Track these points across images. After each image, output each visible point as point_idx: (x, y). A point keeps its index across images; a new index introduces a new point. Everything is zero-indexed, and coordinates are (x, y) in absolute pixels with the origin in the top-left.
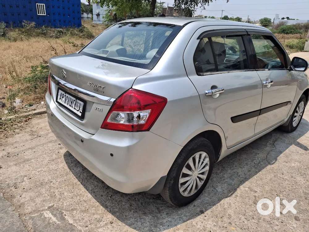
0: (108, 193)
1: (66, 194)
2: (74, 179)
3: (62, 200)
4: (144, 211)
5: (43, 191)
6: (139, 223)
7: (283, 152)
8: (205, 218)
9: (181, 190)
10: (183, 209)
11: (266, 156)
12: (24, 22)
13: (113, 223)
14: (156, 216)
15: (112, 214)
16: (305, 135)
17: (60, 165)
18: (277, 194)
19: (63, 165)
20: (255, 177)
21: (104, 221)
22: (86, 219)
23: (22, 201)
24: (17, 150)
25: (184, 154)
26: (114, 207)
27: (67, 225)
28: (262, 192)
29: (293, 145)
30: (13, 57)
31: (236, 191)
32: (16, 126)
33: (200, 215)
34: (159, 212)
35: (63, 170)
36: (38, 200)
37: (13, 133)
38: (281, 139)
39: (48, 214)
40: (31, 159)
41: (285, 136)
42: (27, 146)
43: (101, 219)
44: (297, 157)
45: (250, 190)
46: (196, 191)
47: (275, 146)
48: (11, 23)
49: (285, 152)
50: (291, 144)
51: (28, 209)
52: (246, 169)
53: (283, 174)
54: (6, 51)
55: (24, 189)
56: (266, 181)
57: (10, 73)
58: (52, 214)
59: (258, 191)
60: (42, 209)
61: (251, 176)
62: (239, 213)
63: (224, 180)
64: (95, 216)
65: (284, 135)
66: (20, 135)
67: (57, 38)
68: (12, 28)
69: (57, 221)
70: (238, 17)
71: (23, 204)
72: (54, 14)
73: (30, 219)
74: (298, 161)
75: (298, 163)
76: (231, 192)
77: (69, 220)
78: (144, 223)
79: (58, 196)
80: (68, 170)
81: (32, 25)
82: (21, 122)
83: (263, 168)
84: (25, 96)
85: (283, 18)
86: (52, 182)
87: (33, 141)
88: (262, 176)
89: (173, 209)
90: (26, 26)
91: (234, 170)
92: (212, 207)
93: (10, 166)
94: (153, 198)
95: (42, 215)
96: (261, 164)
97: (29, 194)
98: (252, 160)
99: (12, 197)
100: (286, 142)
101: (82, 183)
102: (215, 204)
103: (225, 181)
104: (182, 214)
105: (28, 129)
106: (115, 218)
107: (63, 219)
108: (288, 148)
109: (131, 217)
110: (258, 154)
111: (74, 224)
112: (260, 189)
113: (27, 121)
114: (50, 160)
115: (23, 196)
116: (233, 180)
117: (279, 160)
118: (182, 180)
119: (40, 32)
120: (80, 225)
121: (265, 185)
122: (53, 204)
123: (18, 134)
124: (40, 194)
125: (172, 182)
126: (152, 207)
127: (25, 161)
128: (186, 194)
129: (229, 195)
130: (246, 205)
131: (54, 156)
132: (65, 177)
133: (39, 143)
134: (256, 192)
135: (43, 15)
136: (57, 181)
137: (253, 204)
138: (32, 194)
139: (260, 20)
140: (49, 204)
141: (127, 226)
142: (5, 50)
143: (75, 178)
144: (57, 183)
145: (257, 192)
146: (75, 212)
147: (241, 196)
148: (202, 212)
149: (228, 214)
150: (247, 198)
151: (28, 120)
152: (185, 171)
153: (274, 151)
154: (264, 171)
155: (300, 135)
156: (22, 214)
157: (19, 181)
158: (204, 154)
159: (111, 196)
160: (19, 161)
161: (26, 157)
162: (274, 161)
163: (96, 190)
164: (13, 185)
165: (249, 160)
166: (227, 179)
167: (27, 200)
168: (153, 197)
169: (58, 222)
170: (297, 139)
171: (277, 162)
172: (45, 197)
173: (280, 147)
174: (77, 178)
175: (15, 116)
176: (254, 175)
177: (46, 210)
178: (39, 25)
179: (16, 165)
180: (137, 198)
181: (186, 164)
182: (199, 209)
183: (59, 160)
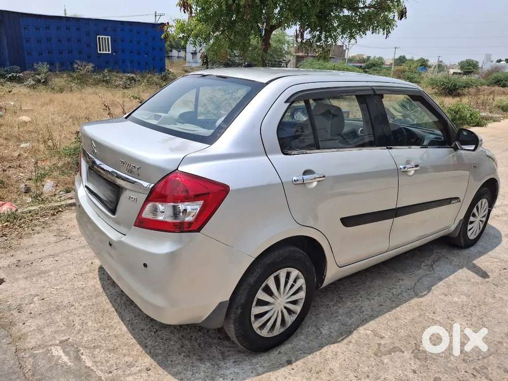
0: (152, 326)
1: (90, 324)
2: (107, 303)
3: (81, 333)
4: (200, 356)
5: (58, 318)
6: (189, 372)
7: (444, 279)
8: (293, 372)
9: (256, 325)
10: (261, 357)
11: (415, 283)
12: (76, 63)
13: (150, 369)
14: (217, 364)
15: (152, 357)
16: (489, 253)
17: (91, 282)
18: (416, 342)
19: (95, 282)
20: (387, 315)
21: (137, 367)
22: (111, 362)
23: (24, 331)
24: (31, 257)
25: (258, 271)
26: (157, 348)
27: (83, 368)
28: (393, 338)
29: (465, 269)
30: (53, 116)
31: (351, 334)
32: (36, 222)
33: (286, 366)
34: (224, 359)
35: (93, 289)
36: (48, 331)
37: (31, 232)
38: (447, 258)
39: (58, 352)
40: (49, 271)
41: (454, 254)
42: (47, 252)
43: (134, 363)
44: (465, 288)
45: (374, 334)
46: (282, 330)
47: (433, 270)
48: (57, 65)
49: (447, 279)
50: (462, 267)
51: (31, 342)
52: (375, 302)
53: (435, 313)
54: (44, 108)
55: (31, 313)
56: (404, 322)
57: (45, 142)
58: (64, 352)
59: (387, 337)
60: (50, 343)
61: (380, 313)
62: (348, 368)
63: (336, 317)
64: (127, 359)
65: (454, 252)
66: (40, 235)
67: (126, 88)
68: (57, 72)
69: (68, 361)
70: (422, 59)
71: (25, 335)
72: (123, 51)
73: (30, 357)
74: (465, 294)
75: (465, 297)
76: (342, 336)
77: (87, 361)
78: (197, 372)
79: (78, 327)
80: (101, 290)
81: (88, 68)
82: (46, 216)
83: (405, 301)
84: (61, 178)
85: (499, 61)
86: (73, 305)
87: (59, 245)
88: (400, 314)
89: (246, 356)
90: (80, 69)
91: (356, 303)
92: (307, 356)
93: (17, 280)
94: (219, 338)
95: (49, 351)
96: (403, 296)
97: (37, 321)
98: (390, 289)
99: (12, 324)
100: (454, 263)
101: (116, 310)
102: (312, 352)
103: (336, 319)
104: (257, 364)
105: (55, 227)
106: (155, 363)
107: (78, 359)
108: (453, 272)
109: (178, 364)
110: (403, 280)
111: (93, 368)
112: (391, 333)
113: (54, 215)
114: (77, 273)
115: (28, 324)
116: (352, 317)
117: (435, 292)
118: (256, 310)
119: (100, 79)
120: (101, 370)
121: (400, 328)
122: (68, 337)
123: (38, 233)
124: (53, 322)
125: (239, 311)
126: (215, 352)
127: (41, 273)
128: (264, 333)
129: (338, 340)
130: (361, 355)
131: (85, 269)
132: (94, 300)
133: (66, 249)
134: (382, 338)
135: (107, 52)
136: (81, 305)
137: (373, 355)
138: (40, 321)
139: (459, 63)
140: (63, 337)
141: (169, 376)
142: (43, 105)
143: (109, 302)
144: (82, 307)
145: (384, 337)
146: (98, 350)
147: (357, 343)
148: (289, 362)
149: (329, 368)
150: (366, 346)
151: (57, 213)
152: (261, 295)
153: (429, 277)
154: (404, 307)
155: (481, 254)
156: (20, 350)
157: (26, 302)
158: (295, 273)
159: (157, 331)
160: (33, 273)
161: (43, 268)
162: (425, 292)
163: (137, 321)
164: (15, 307)
165: (386, 289)
166: (342, 316)
167: (32, 329)
168: (219, 335)
169: (69, 364)
170: (474, 260)
171: (430, 294)
172: (59, 326)
173: (442, 271)
174: (111, 302)
175: (39, 206)
176: (386, 312)
177: (57, 345)
178: (98, 68)
179: (26, 278)
180: (194, 337)
181: (263, 285)
182: (285, 358)
183: (91, 275)
